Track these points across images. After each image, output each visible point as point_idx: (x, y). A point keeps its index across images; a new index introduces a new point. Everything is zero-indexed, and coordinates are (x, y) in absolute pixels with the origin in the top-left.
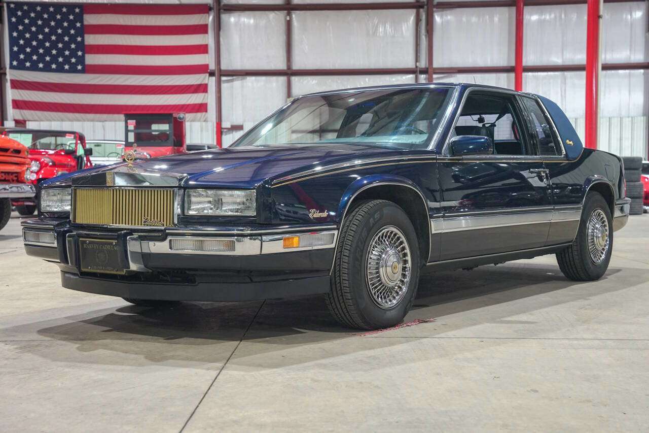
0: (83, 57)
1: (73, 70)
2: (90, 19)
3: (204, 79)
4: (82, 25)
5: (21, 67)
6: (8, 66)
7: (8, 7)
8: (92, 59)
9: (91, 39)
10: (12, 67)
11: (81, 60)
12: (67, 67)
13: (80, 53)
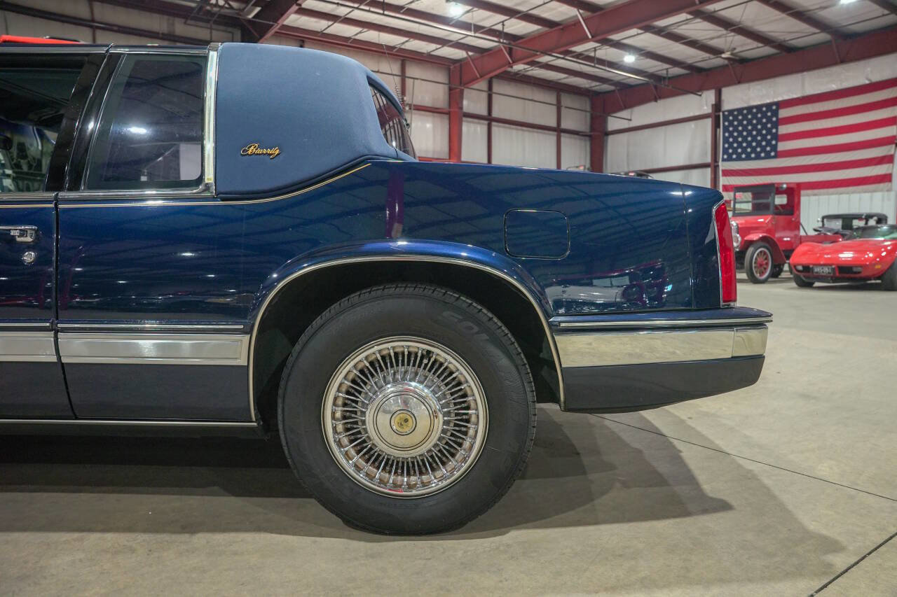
0: (776, 145)
1: (768, 157)
2: (784, 113)
3: (890, 150)
4: (777, 119)
5: (730, 159)
6: (721, 160)
7: (724, 115)
8: (783, 146)
9: (784, 130)
10: (724, 160)
11: (774, 148)
12: (763, 155)
13: (774, 142)
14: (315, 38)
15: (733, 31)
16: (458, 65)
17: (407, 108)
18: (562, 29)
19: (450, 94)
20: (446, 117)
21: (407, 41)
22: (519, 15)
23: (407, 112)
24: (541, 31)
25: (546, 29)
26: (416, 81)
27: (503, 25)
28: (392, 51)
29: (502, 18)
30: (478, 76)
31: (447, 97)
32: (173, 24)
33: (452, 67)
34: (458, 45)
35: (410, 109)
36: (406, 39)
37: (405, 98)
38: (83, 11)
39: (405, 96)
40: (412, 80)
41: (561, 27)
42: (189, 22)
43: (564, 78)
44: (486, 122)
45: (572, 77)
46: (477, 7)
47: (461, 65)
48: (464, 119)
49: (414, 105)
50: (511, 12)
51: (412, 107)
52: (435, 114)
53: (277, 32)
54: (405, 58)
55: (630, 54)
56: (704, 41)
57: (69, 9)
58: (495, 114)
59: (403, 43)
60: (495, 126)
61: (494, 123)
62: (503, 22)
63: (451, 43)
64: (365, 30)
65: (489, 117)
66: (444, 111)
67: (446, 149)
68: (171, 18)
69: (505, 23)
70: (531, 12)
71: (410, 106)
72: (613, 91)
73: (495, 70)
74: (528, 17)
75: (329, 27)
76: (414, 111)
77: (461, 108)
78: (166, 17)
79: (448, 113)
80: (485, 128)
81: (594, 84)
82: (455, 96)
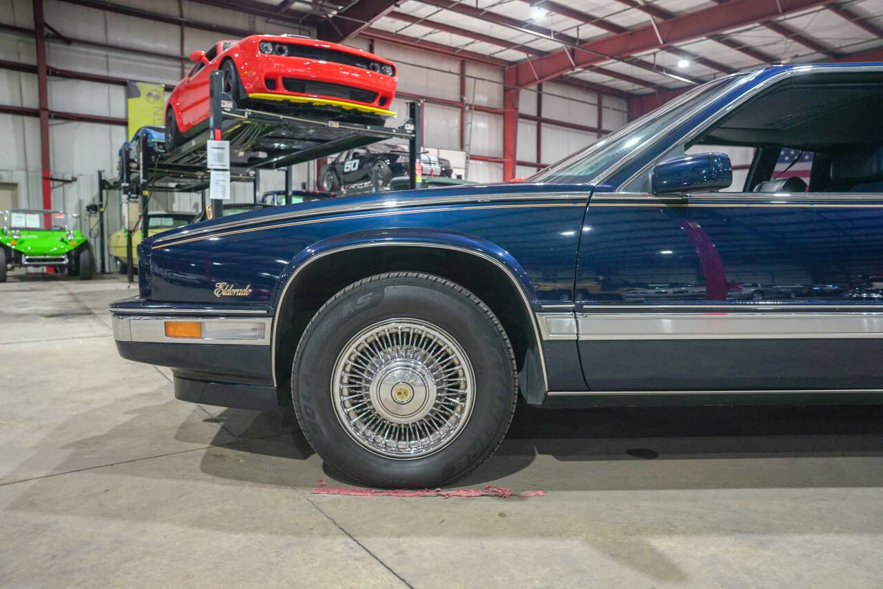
14: (387, 38)
15: (793, 38)
16: (514, 66)
17: (467, 108)
18: (631, 34)
19: (505, 95)
20: (502, 116)
21: (472, 43)
22: (595, 21)
23: (468, 112)
24: (608, 36)
25: (613, 34)
26: (477, 81)
27: (578, 30)
28: (454, 52)
29: (576, 22)
30: (537, 78)
31: (501, 99)
32: (254, 22)
33: (507, 69)
34: (522, 48)
35: (470, 109)
36: (472, 40)
37: (465, 98)
38: (173, 11)
39: (464, 96)
40: (473, 80)
41: (629, 32)
42: (271, 20)
43: (609, 81)
44: (535, 123)
45: (616, 79)
46: (555, 11)
47: (517, 67)
48: (520, 120)
49: (475, 106)
50: (586, 18)
51: (473, 108)
52: (492, 115)
53: (361, 34)
54: (465, 58)
55: (684, 59)
56: (759, 48)
57: (160, 8)
58: (544, 115)
59: (467, 45)
60: (544, 126)
61: (543, 124)
62: (578, 26)
63: (517, 46)
64: (437, 31)
65: (538, 118)
66: (498, 111)
67: (501, 149)
68: (252, 16)
69: (580, 27)
70: (607, 19)
71: (470, 106)
72: (654, 93)
73: (553, 73)
74: (601, 23)
75: (406, 27)
76: (474, 112)
77: (517, 109)
78: (247, 15)
79: (503, 114)
80: (534, 128)
81: (637, 87)
82: (510, 96)
